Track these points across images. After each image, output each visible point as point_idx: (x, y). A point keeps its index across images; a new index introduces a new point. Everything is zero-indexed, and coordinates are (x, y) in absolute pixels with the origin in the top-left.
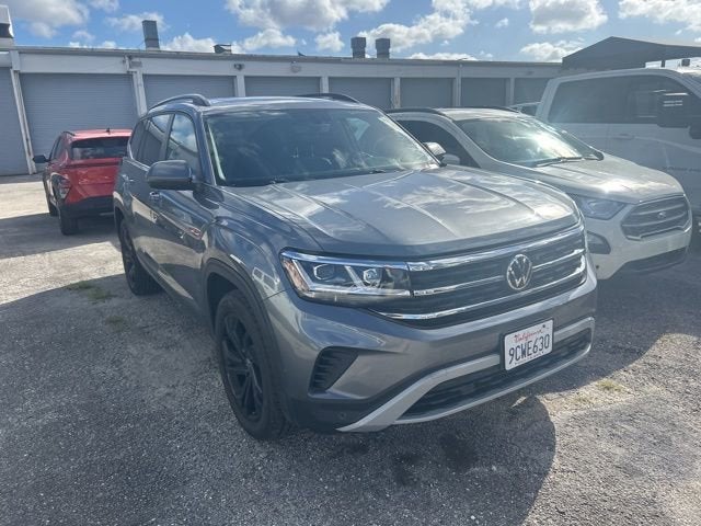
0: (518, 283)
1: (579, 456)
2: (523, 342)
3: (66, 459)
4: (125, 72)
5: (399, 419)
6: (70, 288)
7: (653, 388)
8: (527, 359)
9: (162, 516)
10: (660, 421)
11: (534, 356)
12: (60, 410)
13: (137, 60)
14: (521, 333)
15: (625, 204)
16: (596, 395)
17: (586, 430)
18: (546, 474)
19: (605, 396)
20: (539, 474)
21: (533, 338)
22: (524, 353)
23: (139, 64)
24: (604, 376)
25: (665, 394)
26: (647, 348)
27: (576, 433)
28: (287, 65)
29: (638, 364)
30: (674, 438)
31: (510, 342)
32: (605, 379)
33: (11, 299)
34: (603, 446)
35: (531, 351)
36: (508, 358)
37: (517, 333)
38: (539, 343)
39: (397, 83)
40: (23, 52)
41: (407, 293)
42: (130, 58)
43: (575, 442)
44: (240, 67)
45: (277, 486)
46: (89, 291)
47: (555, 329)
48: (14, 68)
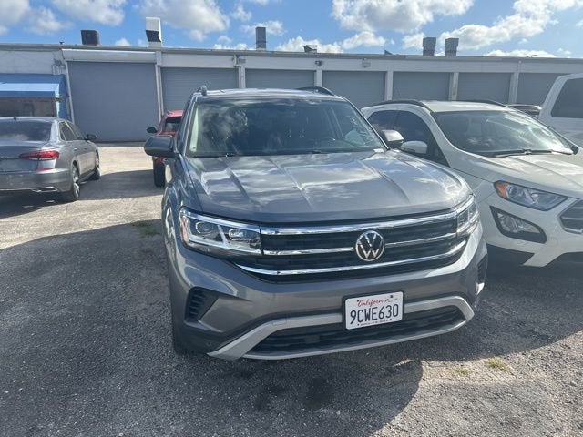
0: (367, 255)
1: (422, 419)
2: (367, 307)
3: (53, 342)
4: (232, 67)
5: (247, 353)
6: (133, 225)
7: (541, 375)
8: (371, 323)
9: (82, 393)
10: (523, 405)
11: (379, 322)
12: (71, 309)
13: (242, 58)
14: (365, 299)
15: (567, 198)
16: (478, 370)
17: (445, 398)
18: (380, 427)
19: (489, 373)
20: (373, 426)
21: (379, 306)
22: (367, 317)
23: (243, 61)
24: (498, 355)
25: (549, 383)
26: (561, 338)
27: (433, 399)
28: (359, 62)
29: (542, 351)
30: (525, 423)
31: (351, 305)
32: (498, 358)
33: (95, 228)
34: (450, 415)
35: (375, 316)
36: (349, 319)
37: (360, 299)
38: (386, 311)
39: (456, 77)
40: (165, 52)
41: (258, 252)
42: (238, 56)
43: (427, 406)
44: (320, 63)
45: (168, 389)
46: (143, 228)
47: (405, 301)
48: (158, 64)
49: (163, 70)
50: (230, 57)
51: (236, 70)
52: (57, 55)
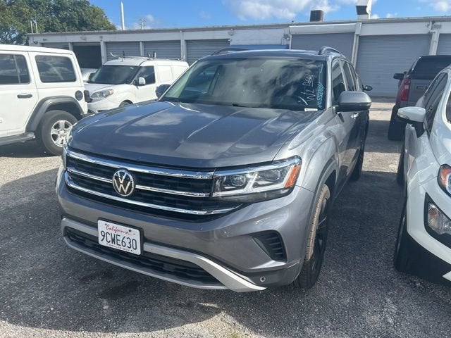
0: (119, 189)
2: (113, 232)
8: (116, 246)
11: (122, 248)
14: (111, 225)
21: (122, 235)
22: (113, 240)
31: (101, 225)
35: (119, 243)
38: (127, 242)
40: (365, 23)
47: (143, 240)
48: (356, 33)
49: (361, 38)
50: (427, 24)
51: (430, 35)
52: (286, 31)
